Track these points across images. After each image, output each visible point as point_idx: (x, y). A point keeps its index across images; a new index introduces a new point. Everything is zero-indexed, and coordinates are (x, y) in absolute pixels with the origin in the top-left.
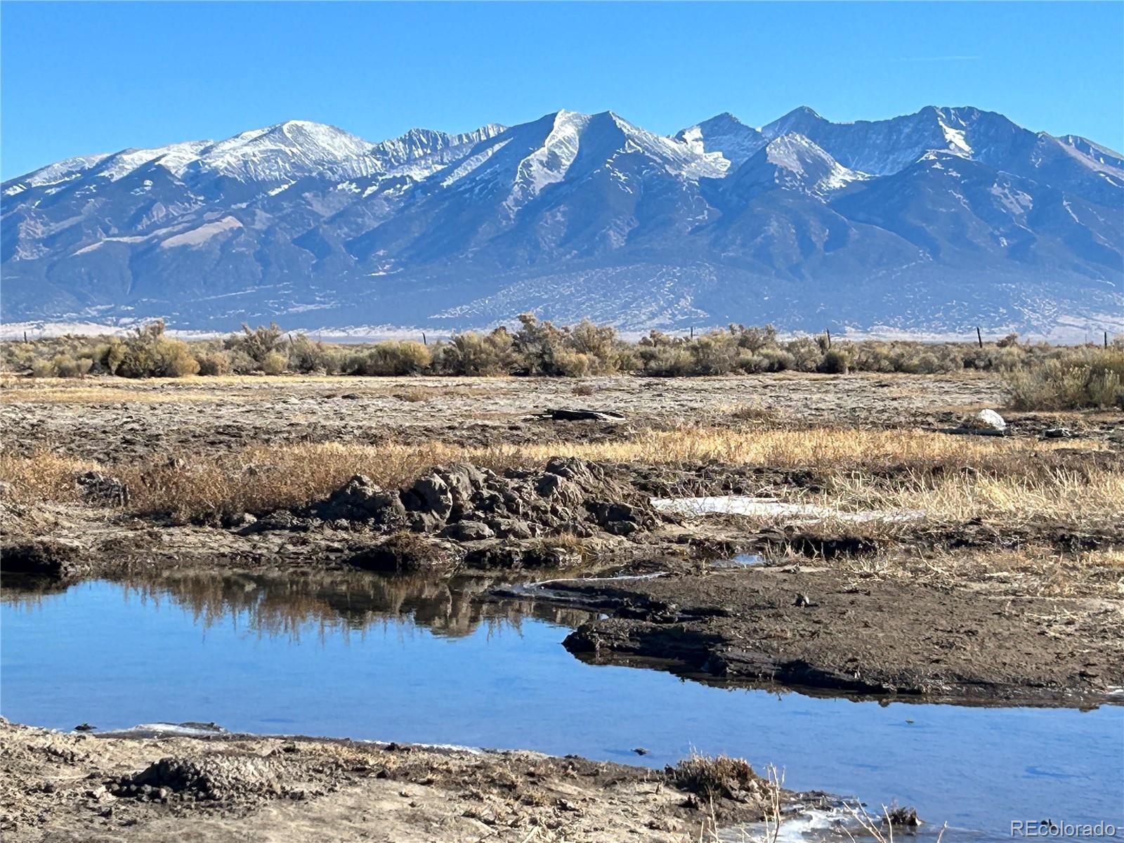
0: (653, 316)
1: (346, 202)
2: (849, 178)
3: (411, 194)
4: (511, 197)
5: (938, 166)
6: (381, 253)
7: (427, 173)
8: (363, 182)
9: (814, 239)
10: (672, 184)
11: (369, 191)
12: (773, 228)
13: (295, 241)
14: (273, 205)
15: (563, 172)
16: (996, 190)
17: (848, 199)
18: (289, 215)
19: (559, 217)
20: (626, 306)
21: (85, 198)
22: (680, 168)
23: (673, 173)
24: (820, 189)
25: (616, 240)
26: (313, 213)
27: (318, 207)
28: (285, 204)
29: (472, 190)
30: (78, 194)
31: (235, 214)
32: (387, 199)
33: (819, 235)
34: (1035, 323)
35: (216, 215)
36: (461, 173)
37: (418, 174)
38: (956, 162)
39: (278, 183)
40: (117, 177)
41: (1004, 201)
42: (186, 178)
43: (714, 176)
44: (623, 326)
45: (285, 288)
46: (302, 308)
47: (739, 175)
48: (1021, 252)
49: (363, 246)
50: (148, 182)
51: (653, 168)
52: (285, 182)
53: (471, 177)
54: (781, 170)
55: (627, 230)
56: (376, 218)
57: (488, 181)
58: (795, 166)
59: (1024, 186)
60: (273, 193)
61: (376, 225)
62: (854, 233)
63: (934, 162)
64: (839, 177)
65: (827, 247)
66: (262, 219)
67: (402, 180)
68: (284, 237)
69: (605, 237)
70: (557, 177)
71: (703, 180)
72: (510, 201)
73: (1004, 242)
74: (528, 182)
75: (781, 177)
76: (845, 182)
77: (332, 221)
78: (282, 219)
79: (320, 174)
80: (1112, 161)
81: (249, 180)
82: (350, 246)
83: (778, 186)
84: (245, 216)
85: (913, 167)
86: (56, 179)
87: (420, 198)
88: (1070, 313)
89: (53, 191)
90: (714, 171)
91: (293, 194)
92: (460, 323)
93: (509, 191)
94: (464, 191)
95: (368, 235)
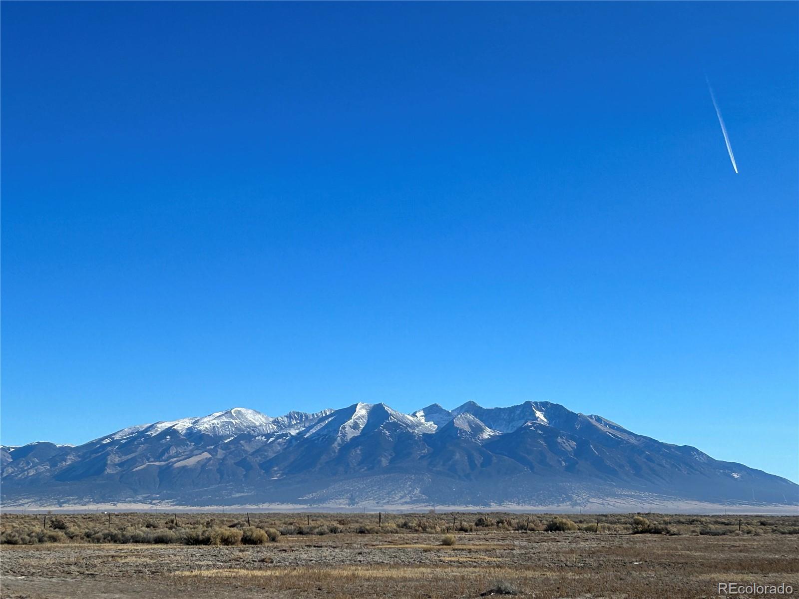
0: (402, 497)
1: (260, 445)
2: (492, 434)
3: (290, 441)
4: (336, 442)
5: (532, 428)
6: (276, 469)
7: (297, 431)
8: (268, 436)
9: (476, 462)
10: (411, 436)
11: (271, 440)
12: (457, 456)
13: (236, 464)
14: (226, 447)
15: (360, 431)
16: (559, 440)
17: (491, 443)
18: (233, 451)
19: (358, 452)
20: (389, 493)
21: (139, 444)
22: (414, 429)
23: (411, 431)
24: (479, 439)
25: (385, 462)
26: (245, 451)
27: (247, 448)
28: (232, 446)
29: (318, 439)
30: (136, 443)
31: (208, 451)
32: (279, 444)
33: (479, 460)
34: (578, 501)
35: (200, 451)
36: (313, 431)
37: (294, 432)
38: (541, 427)
39: (229, 437)
40: (154, 435)
41: (563, 445)
42: (186, 435)
43: (430, 433)
44: (388, 502)
45: (231, 485)
46: (237, 495)
47: (440, 431)
48: (571, 468)
49: (267, 466)
50: (168, 437)
51: (402, 429)
52: (232, 436)
53: (317, 433)
54: (460, 430)
55: (390, 457)
56: (274, 452)
57: (326, 435)
58: (467, 428)
59: (573, 439)
60: (226, 441)
61: (274, 455)
62: (495, 459)
63: (531, 427)
64: (488, 433)
65: (482, 465)
66: (220, 454)
67: (286, 435)
68: (230, 462)
69: (380, 461)
70: (357, 433)
71: (424, 434)
72: (335, 445)
73: (564, 464)
74: (344, 435)
75: (461, 433)
76: (490, 435)
77: (253, 454)
78: (231, 453)
79: (248, 432)
80: (612, 427)
81: (215, 435)
82: (261, 466)
83: (459, 438)
84: (213, 452)
85: (521, 429)
86: (125, 436)
87: (294, 443)
88: (594, 497)
89: (124, 441)
90: (430, 430)
91: (236, 442)
92: (312, 501)
93: (335, 440)
94: (315, 440)
95: (270, 460)
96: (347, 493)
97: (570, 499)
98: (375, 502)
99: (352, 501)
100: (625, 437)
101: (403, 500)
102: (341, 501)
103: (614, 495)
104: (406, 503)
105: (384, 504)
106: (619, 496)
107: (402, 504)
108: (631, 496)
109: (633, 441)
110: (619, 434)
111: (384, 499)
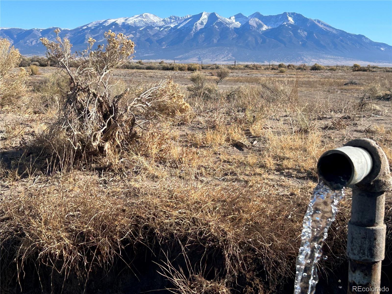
0: (223, 58)
1: (157, 32)
2: (267, 28)
3: (171, 30)
4: (192, 31)
5: (287, 25)
6: (164, 43)
7: (174, 25)
8: (160, 27)
9: (259, 42)
10: (228, 29)
11: (162, 29)
12: (250, 39)
13: (146, 40)
14: (141, 32)
15: (204, 25)
16: (299, 31)
17: (266, 33)
19: (203, 36)
20: (217, 56)
21: (100, 29)
22: (230, 25)
23: (228, 26)
24: (260, 30)
25: (215, 41)
26: (149, 34)
27: (150, 33)
28: (143, 32)
29: (184, 30)
30: (98, 29)
31: (132, 34)
32: (165, 31)
33: (260, 41)
34: (306, 61)
35: (128, 34)
36: (182, 25)
37: (172, 26)
38: (291, 25)
39: (142, 27)
40: (107, 25)
41: (301, 34)
42: (122, 26)
43: (237, 27)
45: (143, 50)
46: (147, 55)
47: (242, 27)
48: (304, 45)
49: (160, 42)
50: (114, 26)
51: (224, 25)
52: (143, 27)
53: (184, 27)
54: (252, 26)
55: (218, 39)
56: (163, 35)
57: (188, 27)
58: (255, 25)
59: (306, 31)
60: (141, 29)
61: (163, 37)
62: (267, 40)
63: (286, 25)
64: (265, 28)
65: (261, 43)
66: (138, 35)
67: (169, 27)
68: (143, 39)
69: (213, 41)
70: (203, 27)
71: (235, 28)
72: (192, 32)
73: (300, 43)
74: (196, 28)
75: (252, 27)
76: (266, 29)
77: (153, 36)
78: (143, 35)
79: (151, 25)
80: (325, 25)
81: (135, 26)
82: (157, 41)
83: (251, 30)
84: (135, 34)
85: (281, 26)
86: (94, 25)
87: (173, 31)
88: (314, 59)
89: (93, 28)
90: (237, 26)
91: (145, 29)
92: (180, 59)
93: (192, 30)
94: (182, 30)
95: (161, 39)
96: (197, 55)
97: (302, 59)
98: (210, 60)
99: (199, 59)
100: (331, 30)
102: (194, 59)
103: (323, 58)
104: (225, 61)
105: (215, 61)
106: (326, 59)
107: (223, 61)
108: (331, 58)
109: (334, 32)
110: (328, 29)
111: (215, 59)
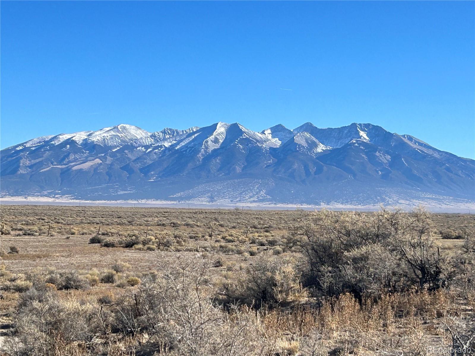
0: (251, 197)
1: (140, 154)
2: (324, 149)
3: (164, 151)
4: (200, 153)
5: (356, 145)
6: (152, 173)
7: (170, 144)
8: (147, 147)
9: (311, 170)
10: (259, 149)
11: (149, 150)
12: (296, 166)
13: (121, 168)
14: (113, 155)
15: (220, 144)
16: (377, 154)
17: (324, 157)
18: (119, 158)
19: (218, 161)
20: (241, 194)
21: (45, 151)
22: (263, 144)
23: (260, 146)
24: (313, 152)
25: (238, 169)
26: (128, 158)
27: (130, 156)
28: (118, 154)
29: (186, 151)
30: (42, 150)
31: (100, 158)
32: (155, 153)
33: (313, 169)
34: (390, 202)
35: (92, 158)
36: (183, 144)
37: (167, 144)
38: (363, 144)
39: (115, 147)
40: (57, 144)
41: (381, 158)
42: (81, 145)
43: (275, 147)
44: (240, 200)
45: (117, 185)
46: (122, 193)
47: (284, 146)
48: (386, 176)
49: (146, 170)
50: (68, 146)
51: (252, 144)
52: (118, 146)
53: (186, 146)
54: (299, 145)
55: (242, 166)
56: (151, 160)
57: (193, 147)
58: (303, 143)
59: (388, 153)
60: (114, 150)
61: (151, 162)
62: (325, 168)
63: (355, 143)
64: (321, 148)
65: (316, 173)
66: (109, 160)
67: (161, 146)
68: (117, 167)
69: (235, 169)
70: (217, 146)
71: (270, 148)
72: (200, 155)
73: (380, 173)
74: (207, 148)
75: (299, 148)
76: (322, 150)
77: (135, 160)
78: (117, 160)
79: (131, 144)
80: (421, 144)
81: (105, 145)
82: (141, 170)
83: (298, 151)
84: (104, 159)
85: (347, 145)
86: (35, 144)
87: (167, 153)
88: (403, 199)
89: (33, 149)
90: (276, 145)
91: (121, 151)
92: (180, 199)
93: (200, 151)
94: (184, 151)
95: (148, 166)
96: (208, 193)
97: (383, 200)
98: (229, 200)
99: (212, 199)
100: (430, 152)
101: (252, 199)
102: (203, 199)
103: (418, 198)
104: (254, 201)
105: (237, 202)
106: (423, 199)
107: (251, 202)
108: (432, 199)
109: (436, 155)
110: (425, 150)
111: (237, 198)
